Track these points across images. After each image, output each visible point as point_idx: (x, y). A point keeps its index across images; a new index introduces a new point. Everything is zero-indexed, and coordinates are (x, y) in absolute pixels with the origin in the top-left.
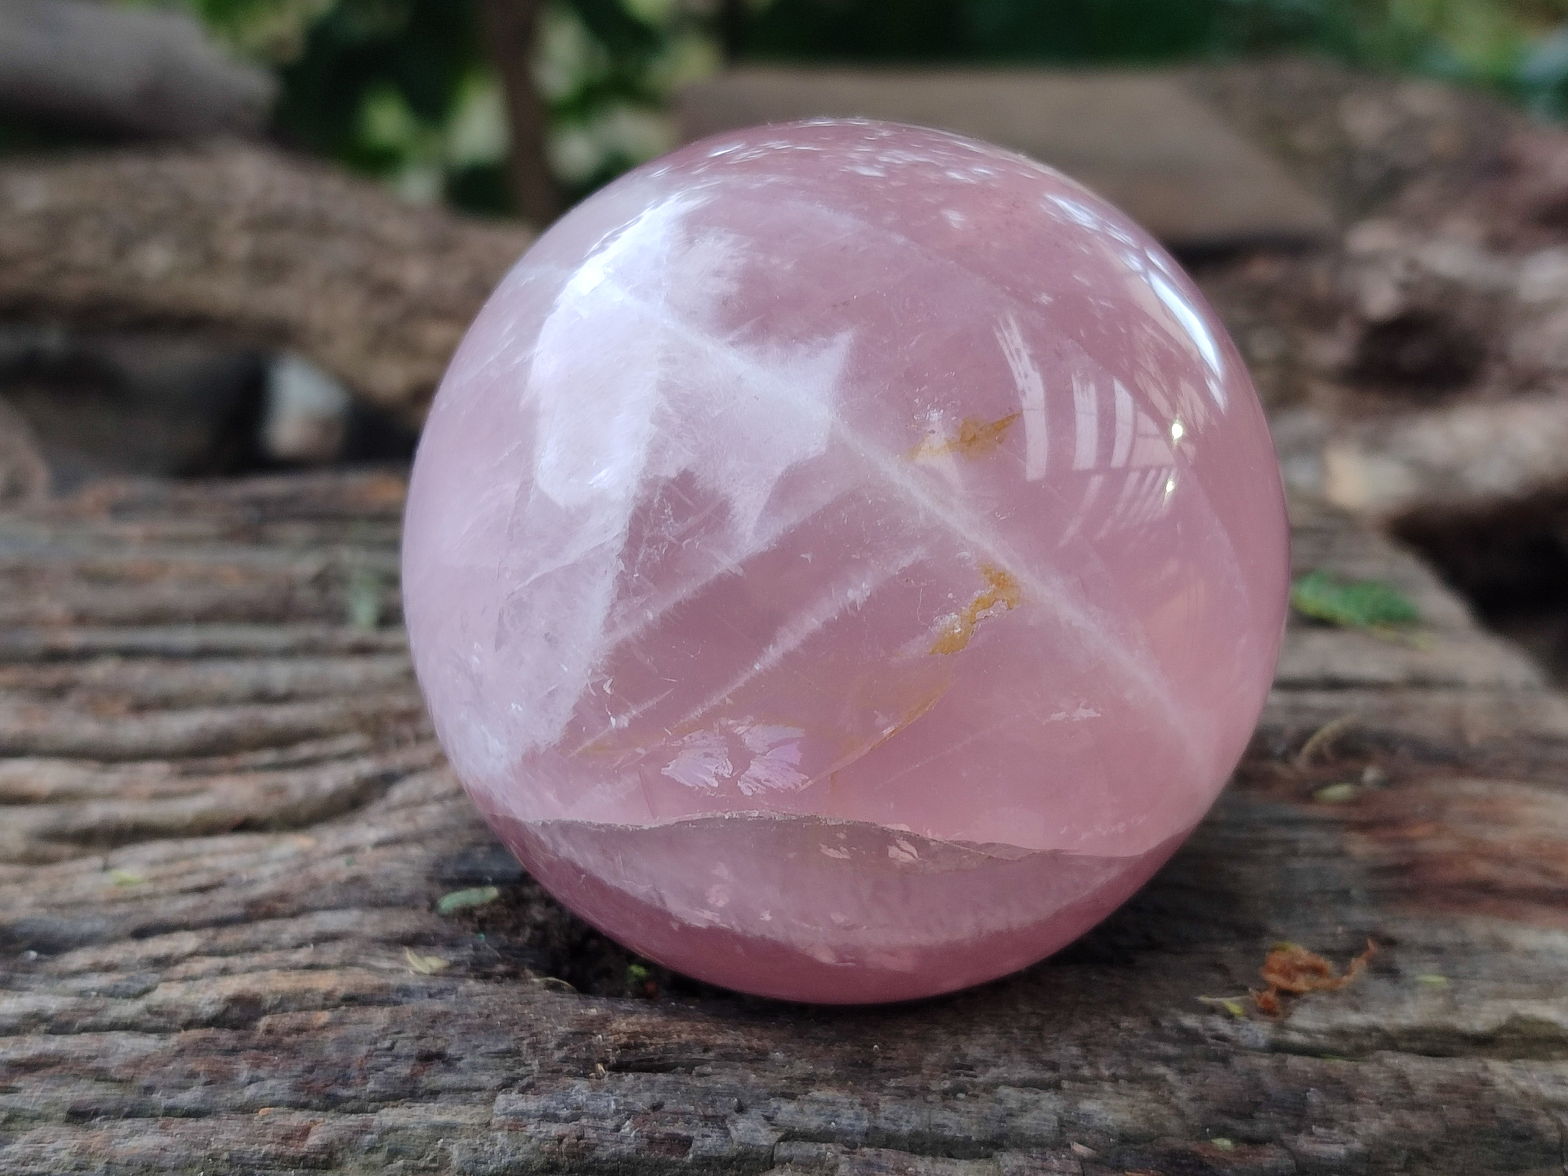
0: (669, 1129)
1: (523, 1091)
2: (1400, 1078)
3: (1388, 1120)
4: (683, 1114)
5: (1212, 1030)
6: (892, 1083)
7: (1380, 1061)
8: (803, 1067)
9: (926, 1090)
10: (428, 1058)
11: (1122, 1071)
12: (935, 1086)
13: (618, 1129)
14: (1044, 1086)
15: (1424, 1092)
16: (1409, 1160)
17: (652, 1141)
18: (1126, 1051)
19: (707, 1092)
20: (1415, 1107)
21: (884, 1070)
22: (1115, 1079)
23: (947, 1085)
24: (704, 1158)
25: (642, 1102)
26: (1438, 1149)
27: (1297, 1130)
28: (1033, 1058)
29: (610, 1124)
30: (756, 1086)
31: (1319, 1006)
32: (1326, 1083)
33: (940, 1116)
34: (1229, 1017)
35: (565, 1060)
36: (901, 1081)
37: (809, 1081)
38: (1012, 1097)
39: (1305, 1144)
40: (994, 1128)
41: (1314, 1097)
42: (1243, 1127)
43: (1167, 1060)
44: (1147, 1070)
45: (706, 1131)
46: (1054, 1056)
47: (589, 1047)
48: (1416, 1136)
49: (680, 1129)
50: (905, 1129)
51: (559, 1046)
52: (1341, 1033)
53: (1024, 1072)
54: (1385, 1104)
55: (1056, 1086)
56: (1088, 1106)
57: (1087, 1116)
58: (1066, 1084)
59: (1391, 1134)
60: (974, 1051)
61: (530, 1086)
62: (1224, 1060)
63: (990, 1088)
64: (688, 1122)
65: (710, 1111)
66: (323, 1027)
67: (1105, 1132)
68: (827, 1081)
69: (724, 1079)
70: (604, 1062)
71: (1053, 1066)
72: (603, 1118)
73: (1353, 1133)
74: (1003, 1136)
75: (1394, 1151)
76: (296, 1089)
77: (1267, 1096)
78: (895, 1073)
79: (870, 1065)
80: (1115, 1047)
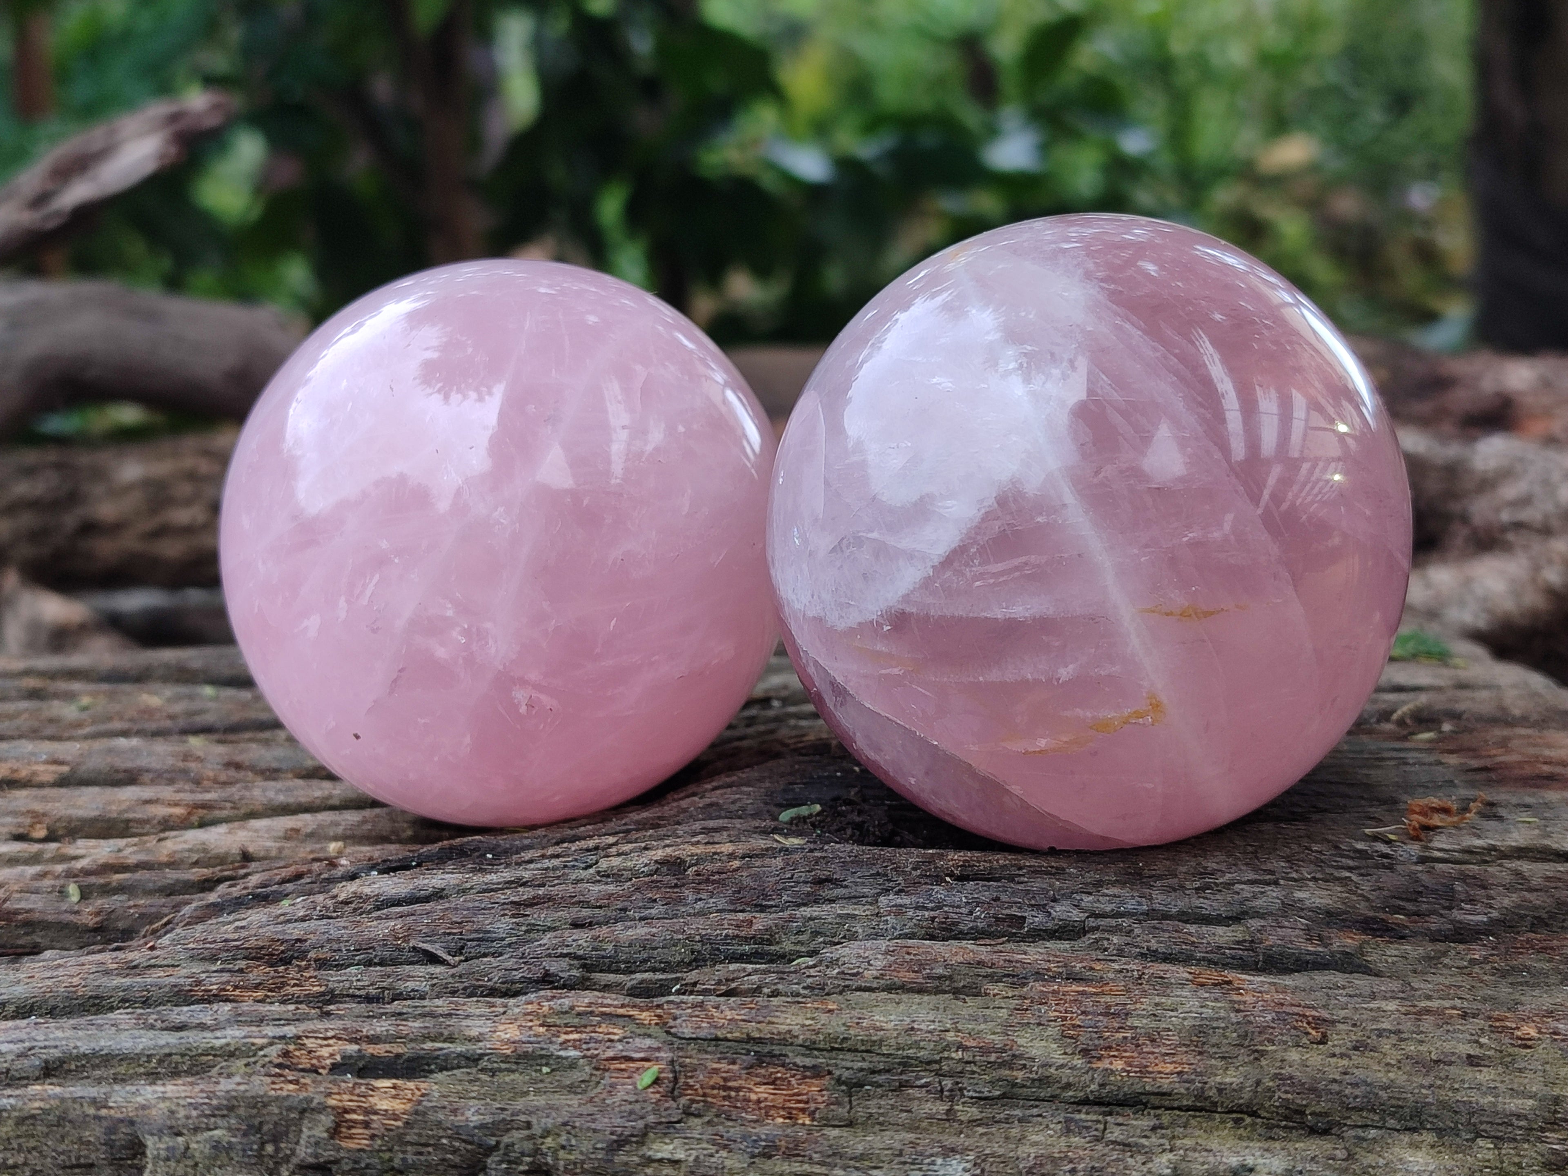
0: (1008, 912)
1: (897, 893)
2: (1518, 874)
3: (1515, 897)
4: (1016, 903)
5: (1377, 851)
6: (1158, 883)
7: (1500, 865)
8: (1092, 876)
9: (1182, 887)
10: (820, 882)
11: (1319, 875)
12: (1188, 884)
13: (971, 913)
14: (1268, 883)
15: (1536, 882)
16: (1533, 924)
17: (998, 919)
18: (1319, 863)
19: (1027, 892)
20: (1531, 890)
21: (1149, 877)
22: (1315, 879)
23: (1197, 884)
24: (1035, 930)
25: (986, 896)
26: (1552, 916)
27: (1450, 908)
28: (1256, 870)
29: (964, 910)
30: (1061, 889)
31: (1450, 835)
32: (1464, 878)
33: (1197, 902)
34: (1388, 842)
35: (922, 876)
36: (1165, 882)
37: (1099, 884)
38: (1247, 891)
39: (1457, 914)
40: (1237, 908)
41: (1459, 887)
42: (1410, 906)
43: (1350, 869)
44: (1336, 874)
45: (1034, 913)
46: (1269, 866)
47: (936, 868)
48: (1536, 908)
49: (1014, 911)
50: (1174, 910)
51: (914, 869)
52: (1469, 851)
53: (1252, 876)
54: (1509, 888)
55: (1276, 883)
56: (1299, 895)
57: (1300, 900)
58: (1282, 882)
59: (1519, 906)
60: (1212, 865)
61: (901, 891)
62: (1390, 868)
63: (1229, 885)
64: (1020, 908)
65: (1033, 902)
66: (737, 870)
67: (1315, 910)
68: (1113, 884)
69: (1037, 884)
70: (951, 875)
71: (1272, 872)
72: (959, 907)
73: (1491, 907)
74: (1245, 913)
75: (1522, 917)
76: (731, 902)
77: (1426, 887)
78: (1160, 877)
79: (1140, 874)
80: (1311, 862)
